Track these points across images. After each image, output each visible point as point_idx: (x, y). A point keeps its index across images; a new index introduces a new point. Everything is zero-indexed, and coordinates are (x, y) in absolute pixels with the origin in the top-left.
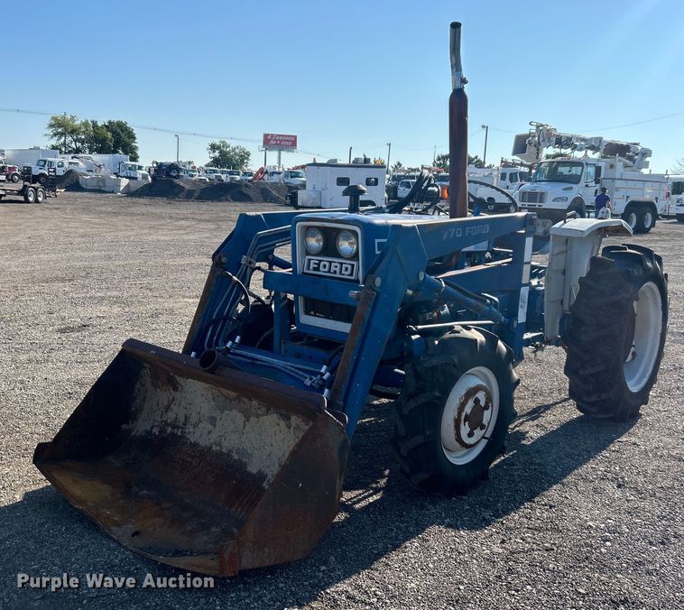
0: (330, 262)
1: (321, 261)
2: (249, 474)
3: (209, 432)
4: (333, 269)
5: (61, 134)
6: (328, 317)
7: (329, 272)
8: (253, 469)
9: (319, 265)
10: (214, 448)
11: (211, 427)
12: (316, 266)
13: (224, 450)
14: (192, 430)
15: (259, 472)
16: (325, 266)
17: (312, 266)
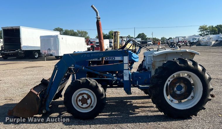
5: (202, 31)
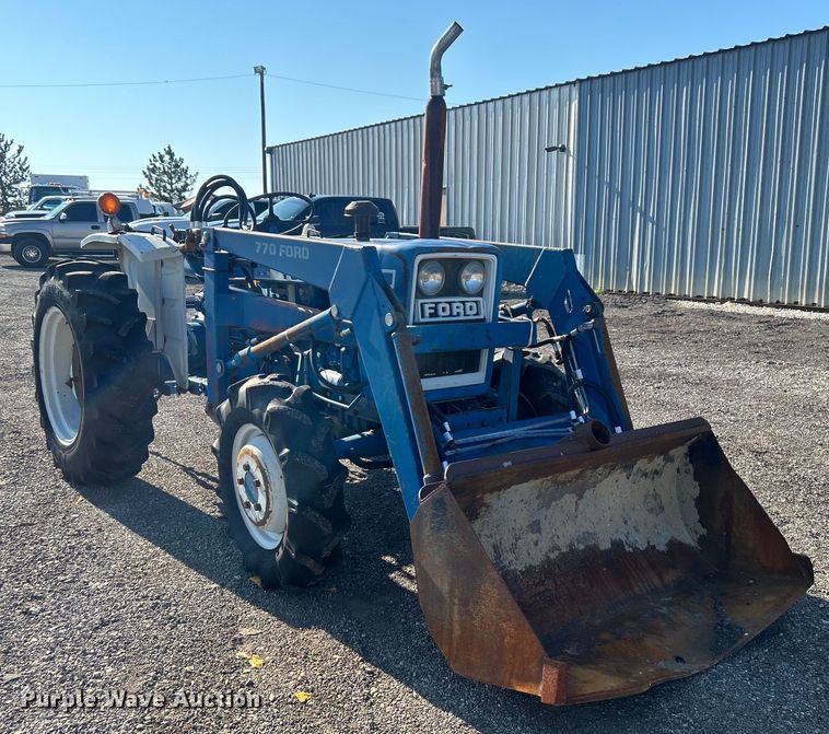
0: (450, 303)
1: (436, 304)
2: (606, 552)
3: (536, 544)
4: (455, 311)
6: (439, 375)
7: (451, 315)
8: (605, 545)
9: (436, 309)
10: (552, 556)
11: (535, 537)
12: (433, 311)
13: (564, 550)
14: (511, 557)
15: (613, 543)
16: (444, 309)
17: (427, 312)
